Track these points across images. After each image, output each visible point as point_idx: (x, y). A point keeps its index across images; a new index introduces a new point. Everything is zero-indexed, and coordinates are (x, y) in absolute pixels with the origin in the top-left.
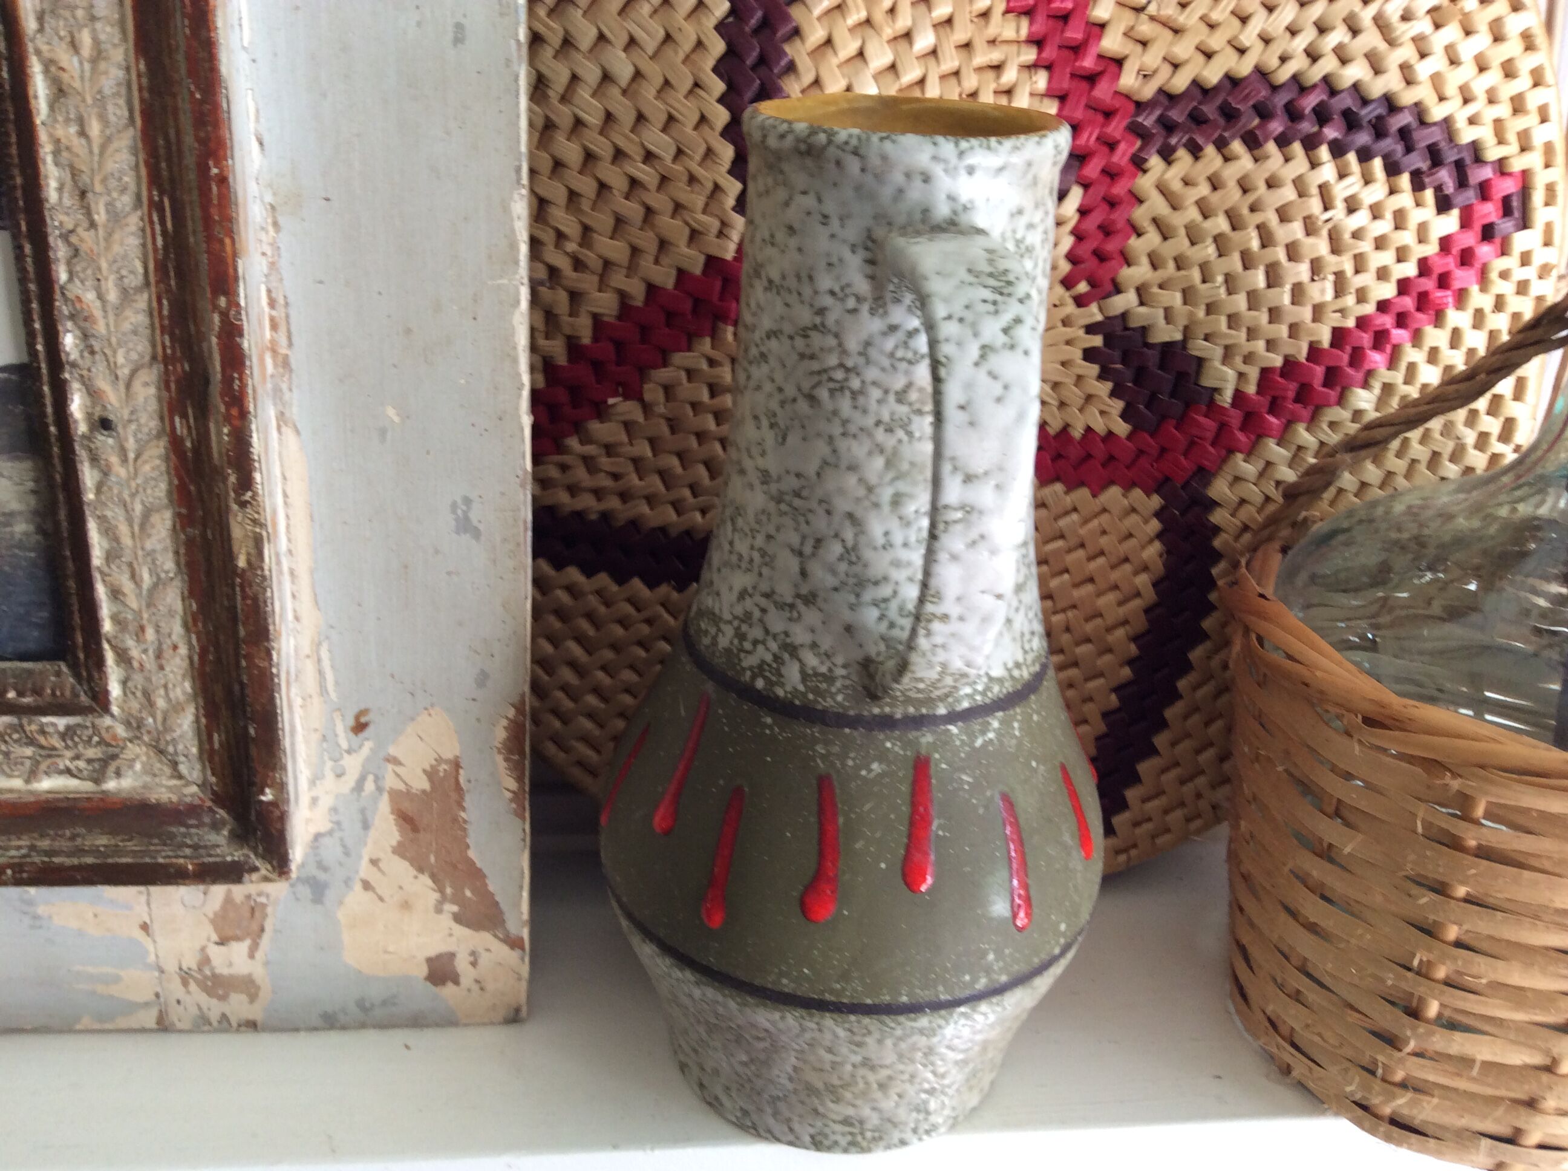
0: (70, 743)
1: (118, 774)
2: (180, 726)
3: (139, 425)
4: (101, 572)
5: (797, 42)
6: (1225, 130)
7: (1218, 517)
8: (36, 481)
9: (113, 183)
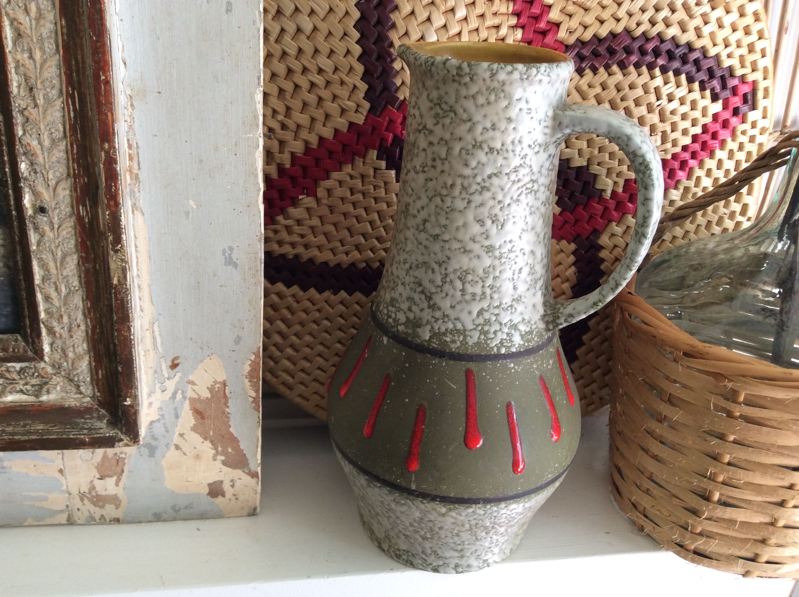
0: (22, 376)
1: (48, 392)
2: (81, 367)
3: (61, 210)
4: (39, 287)
5: (397, 13)
6: (609, 59)
7: (603, 254)
8: (4, 240)
9: (47, 84)
